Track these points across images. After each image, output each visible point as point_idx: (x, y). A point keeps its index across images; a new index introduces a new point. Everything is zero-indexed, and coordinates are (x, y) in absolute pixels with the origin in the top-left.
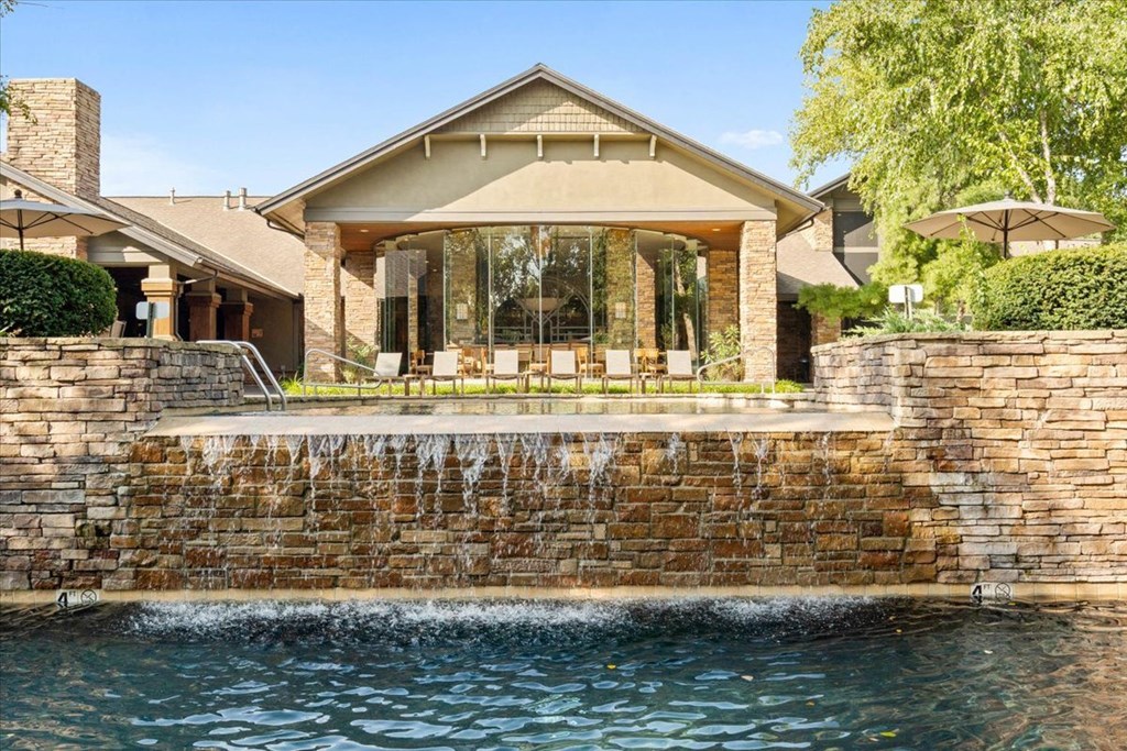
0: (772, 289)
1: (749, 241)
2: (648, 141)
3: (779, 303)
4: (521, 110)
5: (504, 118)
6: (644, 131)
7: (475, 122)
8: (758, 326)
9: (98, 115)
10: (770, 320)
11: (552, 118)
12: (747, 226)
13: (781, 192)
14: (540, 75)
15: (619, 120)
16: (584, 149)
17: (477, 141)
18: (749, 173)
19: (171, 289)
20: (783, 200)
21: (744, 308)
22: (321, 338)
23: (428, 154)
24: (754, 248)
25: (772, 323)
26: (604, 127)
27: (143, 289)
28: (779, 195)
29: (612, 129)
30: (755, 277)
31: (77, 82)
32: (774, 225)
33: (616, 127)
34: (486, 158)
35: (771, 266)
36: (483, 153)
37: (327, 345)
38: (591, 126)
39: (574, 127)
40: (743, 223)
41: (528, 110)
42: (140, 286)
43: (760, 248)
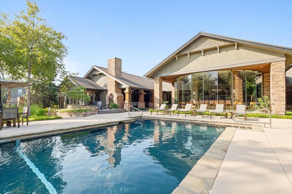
0: (283, 83)
1: (273, 69)
2: (234, 45)
3: (286, 87)
4: (197, 45)
5: (193, 48)
6: (232, 42)
7: (186, 50)
8: (277, 96)
9: (121, 63)
10: (283, 94)
11: (205, 45)
12: (272, 64)
13: (286, 50)
14: (201, 34)
15: (224, 41)
16: (215, 51)
17: (187, 55)
18: (272, 46)
19: (128, 92)
20: (288, 53)
21: (271, 90)
22: (157, 100)
23: (177, 60)
24: (275, 71)
25: (284, 95)
26: (220, 44)
27: (125, 92)
28: (286, 52)
29: (222, 44)
30: (276, 80)
31: (115, 58)
32: (285, 62)
33: (223, 43)
34: (190, 58)
35: (283, 76)
36: (189, 57)
37: (158, 102)
38: (216, 44)
39: (211, 46)
40: (270, 64)
41: (199, 44)
42: (124, 92)
43: (278, 71)
